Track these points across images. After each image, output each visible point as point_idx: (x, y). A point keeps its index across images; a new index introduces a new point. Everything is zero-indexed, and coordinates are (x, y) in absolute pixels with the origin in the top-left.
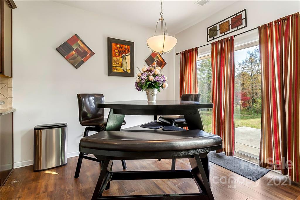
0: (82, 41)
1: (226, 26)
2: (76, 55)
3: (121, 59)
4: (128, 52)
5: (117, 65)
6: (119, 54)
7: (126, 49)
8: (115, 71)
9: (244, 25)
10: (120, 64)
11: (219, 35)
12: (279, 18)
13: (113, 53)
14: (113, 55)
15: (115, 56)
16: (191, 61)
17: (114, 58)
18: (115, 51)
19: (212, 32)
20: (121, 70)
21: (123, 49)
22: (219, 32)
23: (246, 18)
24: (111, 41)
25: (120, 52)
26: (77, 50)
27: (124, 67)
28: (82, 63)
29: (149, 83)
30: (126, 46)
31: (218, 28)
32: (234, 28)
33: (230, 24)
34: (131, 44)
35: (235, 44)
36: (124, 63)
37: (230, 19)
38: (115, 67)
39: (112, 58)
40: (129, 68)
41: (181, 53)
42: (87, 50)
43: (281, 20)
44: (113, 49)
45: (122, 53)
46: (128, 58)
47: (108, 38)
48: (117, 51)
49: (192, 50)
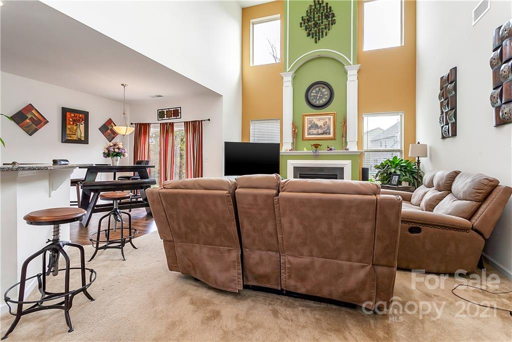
0: (36, 110)
2: (31, 123)
3: (75, 128)
4: (82, 121)
5: (71, 133)
6: (73, 124)
7: (80, 118)
8: (70, 138)
9: (179, 117)
10: (74, 131)
11: (166, 118)
13: (68, 121)
14: (67, 123)
15: (70, 124)
16: (145, 133)
17: (69, 126)
18: (69, 120)
19: (161, 114)
20: (75, 137)
21: (78, 118)
22: (165, 116)
23: (181, 113)
24: (65, 111)
25: (74, 121)
26: (31, 119)
27: (78, 135)
28: (36, 130)
29: (115, 153)
30: (81, 116)
31: (166, 113)
32: (174, 117)
33: (172, 113)
34: (86, 114)
35: (175, 127)
36: (78, 131)
37: (172, 110)
38: (70, 134)
39: (66, 127)
40: (83, 135)
41: (135, 124)
42: (41, 118)
44: (67, 118)
45: (76, 122)
46: (82, 127)
47: (63, 108)
48: (71, 120)
49: (146, 124)
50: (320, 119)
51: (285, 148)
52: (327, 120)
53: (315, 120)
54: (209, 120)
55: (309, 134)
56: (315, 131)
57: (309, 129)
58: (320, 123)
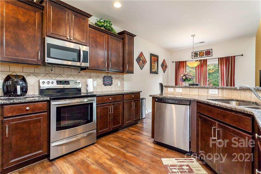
1: (202, 54)
2: (142, 62)
3: (154, 65)
4: (156, 61)
5: (153, 68)
7: (156, 59)
9: (211, 55)
11: (198, 57)
12: (226, 56)
20: (154, 71)
22: (198, 55)
23: (212, 52)
24: (151, 56)
26: (142, 60)
28: (143, 67)
31: (198, 54)
32: (206, 55)
33: (205, 53)
34: (158, 57)
35: (207, 62)
37: (204, 51)
41: (176, 62)
42: (145, 60)
43: (227, 57)
47: (151, 53)
49: (184, 62)
54: (242, 55)
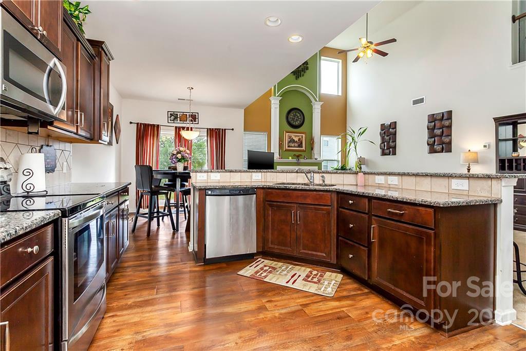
1: (184, 117)
9: (197, 122)
22: (179, 119)
23: (198, 118)
33: (188, 117)
37: (188, 114)
41: (138, 123)
50: (296, 136)
51: (276, 157)
52: (301, 137)
53: (293, 136)
54: (233, 129)
55: (289, 147)
56: (293, 145)
57: (289, 142)
58: (296, 139)
